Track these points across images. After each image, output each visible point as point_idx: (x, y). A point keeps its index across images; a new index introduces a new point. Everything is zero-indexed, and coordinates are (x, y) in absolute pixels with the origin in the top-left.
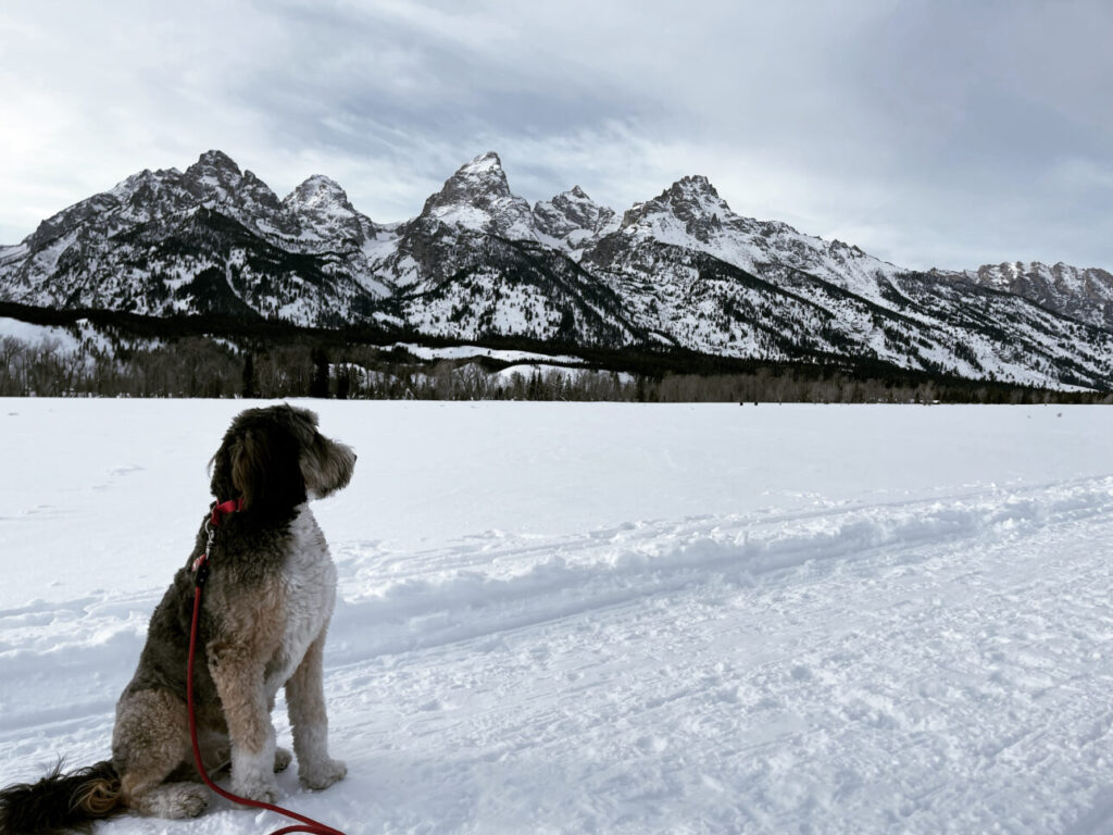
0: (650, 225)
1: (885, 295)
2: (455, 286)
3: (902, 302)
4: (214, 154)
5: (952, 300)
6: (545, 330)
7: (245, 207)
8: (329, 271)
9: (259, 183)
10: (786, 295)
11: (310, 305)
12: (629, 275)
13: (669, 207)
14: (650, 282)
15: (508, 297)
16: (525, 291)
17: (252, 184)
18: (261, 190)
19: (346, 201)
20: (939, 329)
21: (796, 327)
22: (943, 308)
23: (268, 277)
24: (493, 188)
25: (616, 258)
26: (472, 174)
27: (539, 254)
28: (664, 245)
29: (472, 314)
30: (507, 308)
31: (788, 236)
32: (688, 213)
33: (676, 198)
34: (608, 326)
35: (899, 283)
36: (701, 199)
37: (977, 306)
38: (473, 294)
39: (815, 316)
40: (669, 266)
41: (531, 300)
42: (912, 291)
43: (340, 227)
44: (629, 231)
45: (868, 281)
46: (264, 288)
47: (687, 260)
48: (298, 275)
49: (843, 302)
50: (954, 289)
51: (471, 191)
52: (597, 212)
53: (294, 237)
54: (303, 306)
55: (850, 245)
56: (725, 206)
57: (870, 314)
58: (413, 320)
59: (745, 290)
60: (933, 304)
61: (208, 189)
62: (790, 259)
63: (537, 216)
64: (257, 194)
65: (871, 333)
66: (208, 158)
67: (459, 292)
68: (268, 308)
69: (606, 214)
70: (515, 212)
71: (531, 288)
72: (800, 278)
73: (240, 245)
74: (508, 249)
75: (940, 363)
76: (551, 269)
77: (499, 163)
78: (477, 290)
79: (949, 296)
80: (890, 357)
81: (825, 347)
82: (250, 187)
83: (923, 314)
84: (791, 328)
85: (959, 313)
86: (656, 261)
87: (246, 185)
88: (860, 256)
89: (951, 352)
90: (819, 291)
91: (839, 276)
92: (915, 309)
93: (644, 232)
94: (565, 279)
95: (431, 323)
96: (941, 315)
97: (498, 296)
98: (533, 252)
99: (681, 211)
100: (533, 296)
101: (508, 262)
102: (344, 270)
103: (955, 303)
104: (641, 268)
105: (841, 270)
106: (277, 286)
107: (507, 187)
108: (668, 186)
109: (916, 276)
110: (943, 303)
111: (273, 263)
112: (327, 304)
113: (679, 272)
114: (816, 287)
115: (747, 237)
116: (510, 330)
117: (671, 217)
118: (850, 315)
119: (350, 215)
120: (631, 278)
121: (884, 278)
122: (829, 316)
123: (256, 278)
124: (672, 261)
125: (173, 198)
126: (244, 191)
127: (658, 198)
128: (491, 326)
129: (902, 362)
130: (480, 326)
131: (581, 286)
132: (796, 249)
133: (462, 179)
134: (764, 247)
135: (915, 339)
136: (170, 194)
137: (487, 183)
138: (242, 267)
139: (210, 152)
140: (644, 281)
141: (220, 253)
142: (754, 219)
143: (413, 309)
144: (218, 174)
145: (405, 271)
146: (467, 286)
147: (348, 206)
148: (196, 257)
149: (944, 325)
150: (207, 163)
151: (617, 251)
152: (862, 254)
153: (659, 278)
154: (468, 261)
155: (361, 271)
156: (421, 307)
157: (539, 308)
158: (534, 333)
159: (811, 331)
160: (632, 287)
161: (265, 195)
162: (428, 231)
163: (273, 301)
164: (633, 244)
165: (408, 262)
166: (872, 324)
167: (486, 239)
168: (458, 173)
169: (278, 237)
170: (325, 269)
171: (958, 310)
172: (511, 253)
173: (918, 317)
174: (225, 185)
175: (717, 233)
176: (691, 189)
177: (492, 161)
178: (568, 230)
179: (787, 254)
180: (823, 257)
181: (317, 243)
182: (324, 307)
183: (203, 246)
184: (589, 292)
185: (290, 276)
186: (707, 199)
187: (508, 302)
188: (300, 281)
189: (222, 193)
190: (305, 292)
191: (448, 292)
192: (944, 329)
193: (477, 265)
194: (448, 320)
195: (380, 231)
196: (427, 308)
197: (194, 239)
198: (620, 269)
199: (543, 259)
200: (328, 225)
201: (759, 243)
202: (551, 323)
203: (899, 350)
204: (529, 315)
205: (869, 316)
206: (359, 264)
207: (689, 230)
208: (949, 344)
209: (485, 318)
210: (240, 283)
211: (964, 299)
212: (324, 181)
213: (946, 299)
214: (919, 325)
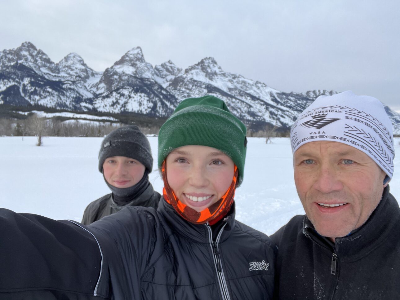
0: (192, 74)
1: (272, 100)
2: (114, 94)
3: (277, 102)
4: (27, 43)
5: (294, 102)
6: (146, 110)
7: (37, 63)
8: (66, 87)
9: (44, 54)
10: (236, 99)
11: (53, 99)
12: (183, 91)
13: (200, 68)
14: (190, 94)
15: (133, 98)
16: (140, 96)
17: (41, 54)
18: (44, 57)
19: (83, 63)
20: (288, 111)
21: (239, 110)
22: (291, 105)
23: (37, 88)
24: (138, 59)
25: (179, 85)
26: (131, 54)
27: (149, 83)
28: (196, 81)
29: (119, 104)
30: (133, 102)
31: (241, 79)
32: (206, 70)
33: (202, 65)
34: (170, 109)
35: (277, 96)
36: (211, 66)
37: (302, 104)
38: (120, 96)
39: (246, 106)
40: (197, 88)
41: (142, 99)
42: (281, 99)
43: (80, 72)
44: (185, 76)
45: (267, 95)
46: (35, 93)
47: (204, 86)
48: (50, 88)
49: (256, 102)
50: (295, 98)
51: (131, 60)
52: (176, 69)
53: (57, 75)
54: (50, 100)
55: (262, 82)
56: (220, 68)
57: (265, 106)
58: (96, 106)
59: (222, 97)
60: (288, 103)
61: (24, 56)
62: (242, 87)
63: (155, 70)
64: (43, 58)
65: (265, 113)
66: (25, 44)
67: (116, 96)
68: (34, 100)
69: (179, 70)
70: (146, 68)
71: (143, 95)
72: (243, 93)
73: (28, 76)
74: (137, 81)
75: (287, 123)
76: (153, 88)
77: (141, 50)
78: (123, 95)
79: (294, 101)
80: (271, 121)
81: (248, 117)
82: (40, 55)
83: (284, 106)
84: (237, 110)
85: (296, 106)
86: (193, 86)
87: (38, 55)
88: (265, 87)
89: (291, 119)
90: (249, 98)
91: (258, 93)
92: (282, 105)
93: (189, 76)
94: (157, 92)
95: (104, 107)
96: (290, 107)
97: (130, 97)
98: (147, 82)
99: (204, 69)
100: (143, 98)
101: (136, 85)
102: (72, 87)
103: (295, 103)
104: (188, 89)
105: (258, 91)
106: (40, 92)
107: (144, 59)
108: (200, 61)
109: (283, 94)
110: (291, 103)
111: (40, 84)
112: (61, 99)
113: (200, 90)
114: (248, 96)
115: (226, 79)
116: (132, 110)
117: (200, 71)
118: (258, 106)
119: (83, 67)
120: (183, 92)
121: (272, 94)
122: (251, 106)
123: (32, 89)
124: (198, 86)
125: (7, 59)
126: (37, 57)
127: (196, 65)
128: (125, 109)
129: (274, 123)
130: (121, 108)
131: (162, 94)
132: (243, 84)
133: (127, 56)
134: (232, 83)
135: (279, 115)
136: (6, 57)
137: (136, 58)
138: (27, 85)
139: (26, 42)
140: (188, 93)
141: (19, 79)
142: (230, 73)
143: (97, 102)
144: (29, 51)
145: (100, 88)
146: (119, 93)
147: (84, 64)
148: (9, 80)
149: (290, 110)
150: (24, 46)
151: (180, 83)
152: (266, 86)
153: (193, 92)
154: (121, 84)
155: (81, 88)
156: (100, 101)
157: (145, 102)
158: (141, 111)
159: (244, 112)
160: (183, 95)
161: (45, 59)
162: (110, 74)
163: (37, 98)
164: (186, 80)
165: (102, 85)
166: (265, 110)
167: (128, 77)
168: (126, 54)
169: (49, 74)
170: (64, 86)
171: (296, 105)
172: (138, 82)
173: (282, 107)
174: (31, 55)
175: (216, 77)
176: (208, 62)
177: (139, 50)
178: (166, 75)
179: (240, 85)
180: (253, 87)
181: (65, 77)
182: (59, 100)
183: (13, 76)
184: (165, 97)
185: (46, 88)
186: (213, 66)
187: (133, 99)
188: (50, 90)
189: (30, 58)
190: (52, 94)
191: (111, 95)
192: (290, 112)
193: (124, 86)
194: (110, 106)
195: (97, 74)
196: (103, 102)
197: (9, 74)
198: (180, 89)
199: (150, 85)
200: (75, 71)
201: (231, 81)
202: (148, 108)
203: (274, 118)
204: (140, 104)
205: (264, 107)
206: (81, 85)
207: (206, 76)
208: (291, 117)
209: (123, 105)
210: (25, 90)
211: (299, 102)
212: (75, 55)
213: (292, 101)
214: (282, 110)
